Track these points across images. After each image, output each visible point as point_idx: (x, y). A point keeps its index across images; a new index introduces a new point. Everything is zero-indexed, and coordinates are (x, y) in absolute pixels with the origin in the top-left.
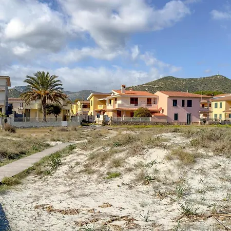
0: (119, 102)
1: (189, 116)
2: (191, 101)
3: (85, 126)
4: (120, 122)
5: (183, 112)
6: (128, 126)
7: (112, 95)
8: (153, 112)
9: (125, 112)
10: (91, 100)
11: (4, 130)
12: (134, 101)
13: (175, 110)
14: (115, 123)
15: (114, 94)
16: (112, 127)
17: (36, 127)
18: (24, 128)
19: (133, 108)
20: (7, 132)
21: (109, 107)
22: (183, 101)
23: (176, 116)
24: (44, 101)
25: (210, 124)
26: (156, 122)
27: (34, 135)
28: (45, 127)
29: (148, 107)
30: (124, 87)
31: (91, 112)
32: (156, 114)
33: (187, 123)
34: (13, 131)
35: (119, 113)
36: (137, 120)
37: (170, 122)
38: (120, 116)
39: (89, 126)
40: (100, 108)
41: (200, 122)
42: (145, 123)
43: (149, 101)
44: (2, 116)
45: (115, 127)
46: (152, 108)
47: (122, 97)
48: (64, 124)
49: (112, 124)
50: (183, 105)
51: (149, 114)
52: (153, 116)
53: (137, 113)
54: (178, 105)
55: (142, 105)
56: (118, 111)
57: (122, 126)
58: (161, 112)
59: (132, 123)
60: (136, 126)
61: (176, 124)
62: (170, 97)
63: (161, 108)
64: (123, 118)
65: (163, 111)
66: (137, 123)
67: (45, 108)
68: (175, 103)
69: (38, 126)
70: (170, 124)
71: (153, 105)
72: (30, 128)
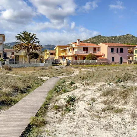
0: (76, 50)
1: (121, 59)
2: (122, 49)
3: (55, 66)
4: (78, 63)
5: (117, 56)
6: (83, 66)
7: (71, 46)
8: (98, 57)
9: (80, 57)
10: (56, 50)
11: (4, 69)
12: (85, 49)
13: (112, 55)
14: (74, 64)
15: (72, 45)
16: (73, 66)
17: (24, 67)
18: (16, 68)
19: (85, 54)
20: (7, 71)
21: (69, 53)
22: (117, 49)
23: (113, 59)
24: (28, 51)
25: (134, 64)
26: (100, 63)
27: (25, 72)
28: (30, 67)
29: (94, 53)
30: (79, 40)
31: (56, 57)
32: (100, 58)
33: (120, 63)
34: (10, 70)
35: (76, 57)
36: (88, 62)
37: (109, 63)
38: (77, 59)
39: (58, 66)
40: (63, 54)
41: (128, 62)
42: (93, 64)
43: (95, 49)
44: (2, 60)
45: (75, 66)
46: (97, 54)
47: (78, 47)
48: (42, 65)
49: (72, 65)
50: (117, 52)
51: (95, 58)
52: (98, 59)
53: (88, 57)
54: (114, 52)
55: (91, 52)
56: (75, 56)
57: (79, 66)
58: (103, 56)
59: (85, 64)
60: (88, 66)
61: (113, 64)
62: (109, 46)
63: (103, 54)
64: (79, 60)
65: (104, 56)
66: (88, 64)
67: (29, 55)
68: (112, 50)
69: (25, 66)
70: (109, 64)
71: (97, 52)
72: (20, 67)
